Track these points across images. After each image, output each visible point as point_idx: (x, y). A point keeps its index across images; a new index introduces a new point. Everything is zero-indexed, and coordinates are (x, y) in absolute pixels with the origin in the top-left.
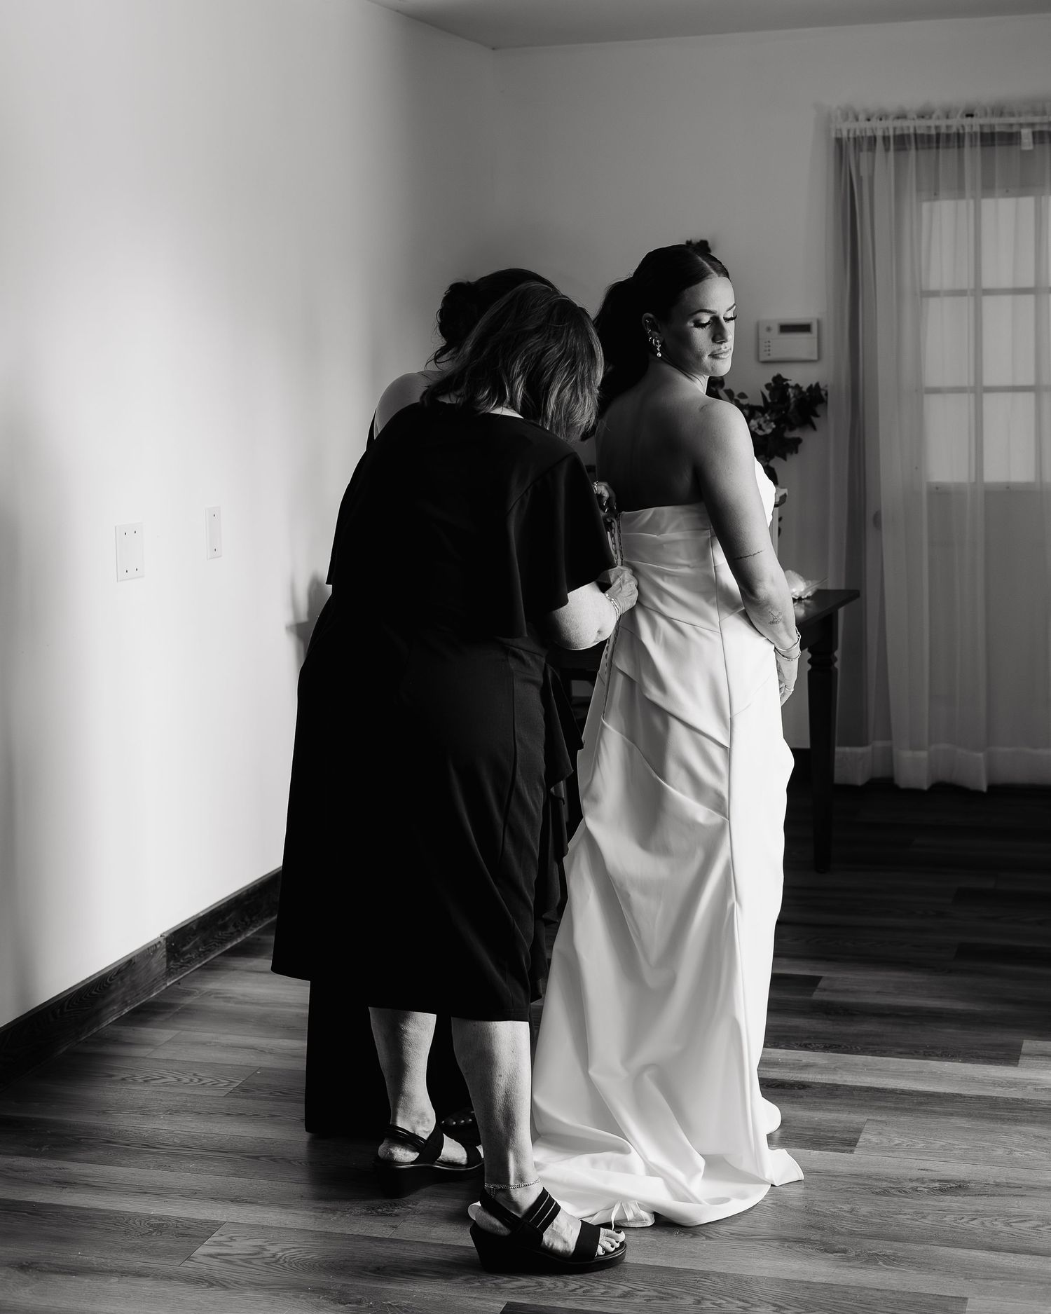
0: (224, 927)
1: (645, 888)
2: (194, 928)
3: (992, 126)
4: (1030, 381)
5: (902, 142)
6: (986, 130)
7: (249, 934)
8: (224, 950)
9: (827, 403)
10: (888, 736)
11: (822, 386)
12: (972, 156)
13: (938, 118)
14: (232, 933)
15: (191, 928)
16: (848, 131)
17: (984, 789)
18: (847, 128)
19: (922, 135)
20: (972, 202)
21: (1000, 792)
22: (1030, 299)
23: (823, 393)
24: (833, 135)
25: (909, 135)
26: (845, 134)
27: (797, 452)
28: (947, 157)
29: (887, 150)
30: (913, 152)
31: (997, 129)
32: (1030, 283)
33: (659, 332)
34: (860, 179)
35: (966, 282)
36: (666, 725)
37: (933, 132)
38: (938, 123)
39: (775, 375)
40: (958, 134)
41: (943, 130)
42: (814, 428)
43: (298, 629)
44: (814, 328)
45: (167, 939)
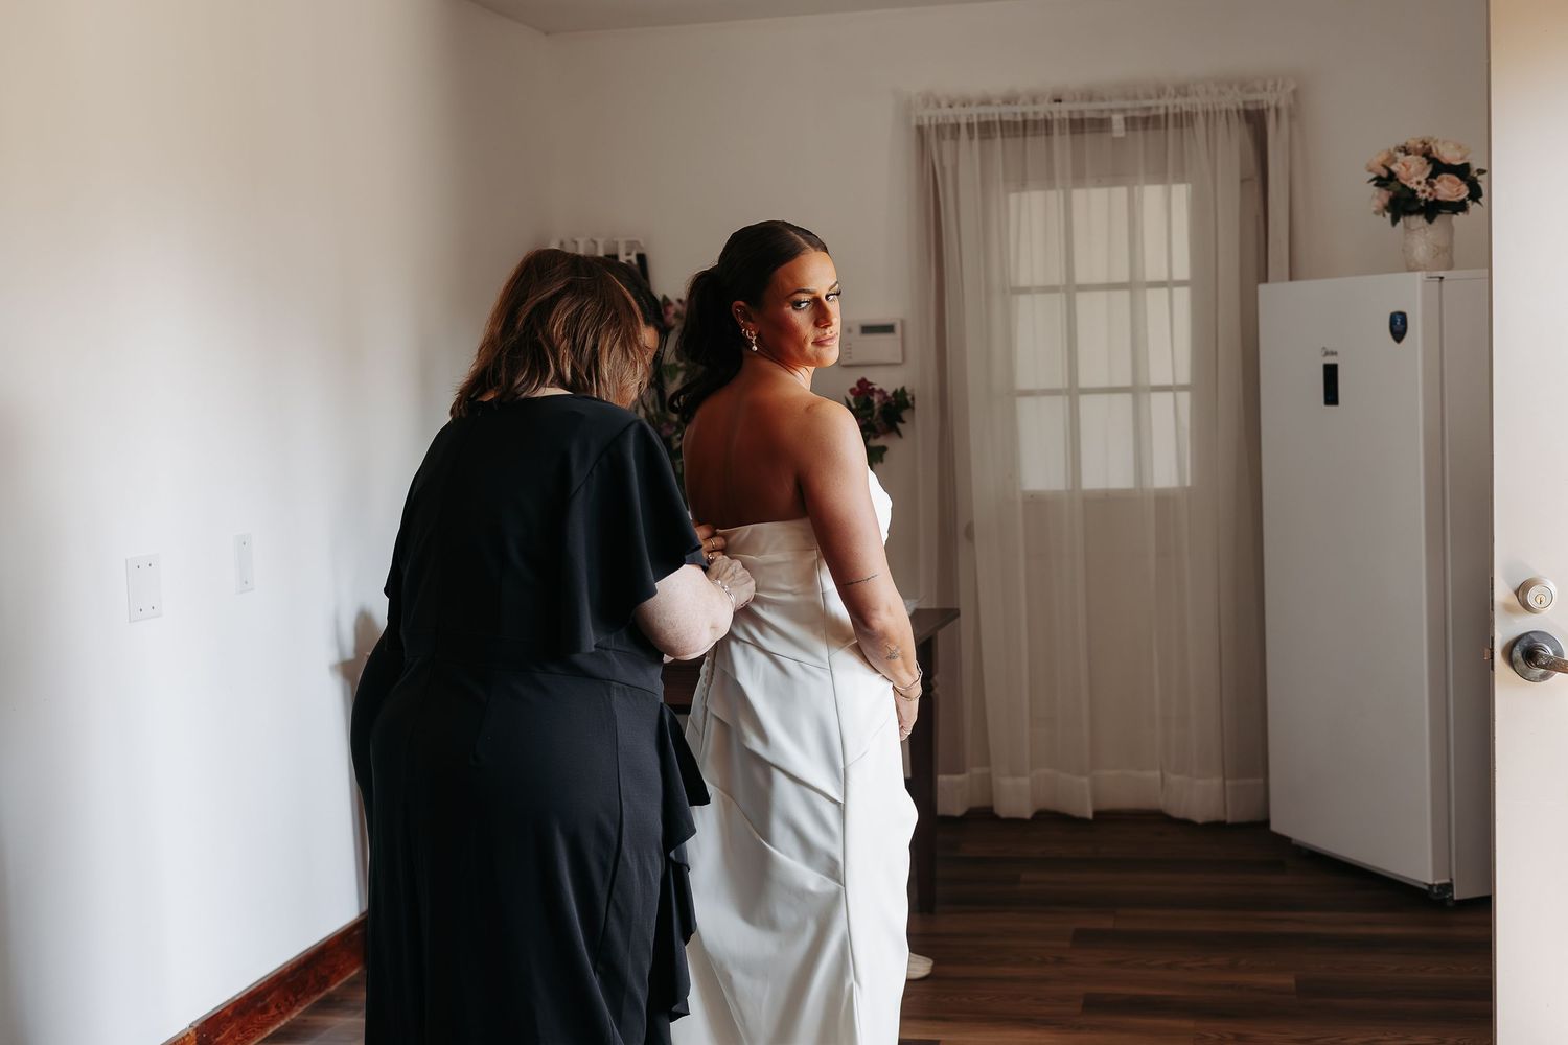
0: (265, 1010)
1: (749, 969)
2: (230, 1013)
3: (1081, 112)
4: (1128, 382)
5: (986, 129)
6: (1076, 116)
7: (294, 1015)
8: (265, 1036)
9: (913, 408)
10: (987, 763)
11: (908, 389)
12: (1061, 143)
13: (1025, 104)
14: (273, 1016)
15: (226, 1015)
16: (930, 119)
17: (1090, 815)
18: (928, 115)
19: (1008, 122)
20: (1061, 193)
21: (1108, 819)
22: (1125, 295)
23: (909, 398)
24: (914, 122)
25: (994, 122)
26: (926, 122)
27: (882, 461)
28: (1035, 144)
29: (971, 138)
30: (999, 139)
31: (1088, 115)
32: (1124, 277)
33: (753, 322)
34: (943, 168)
35: (1057, 278)
36: (769, 779)
37: (1020, 118)
38: (1025, 109)
39: (860, 378)
40: (1046, 121)
41: (1030, 117)
42: (900, 434)
43: (345, 668)
44: (898, 329)
45: (197, 1030)
